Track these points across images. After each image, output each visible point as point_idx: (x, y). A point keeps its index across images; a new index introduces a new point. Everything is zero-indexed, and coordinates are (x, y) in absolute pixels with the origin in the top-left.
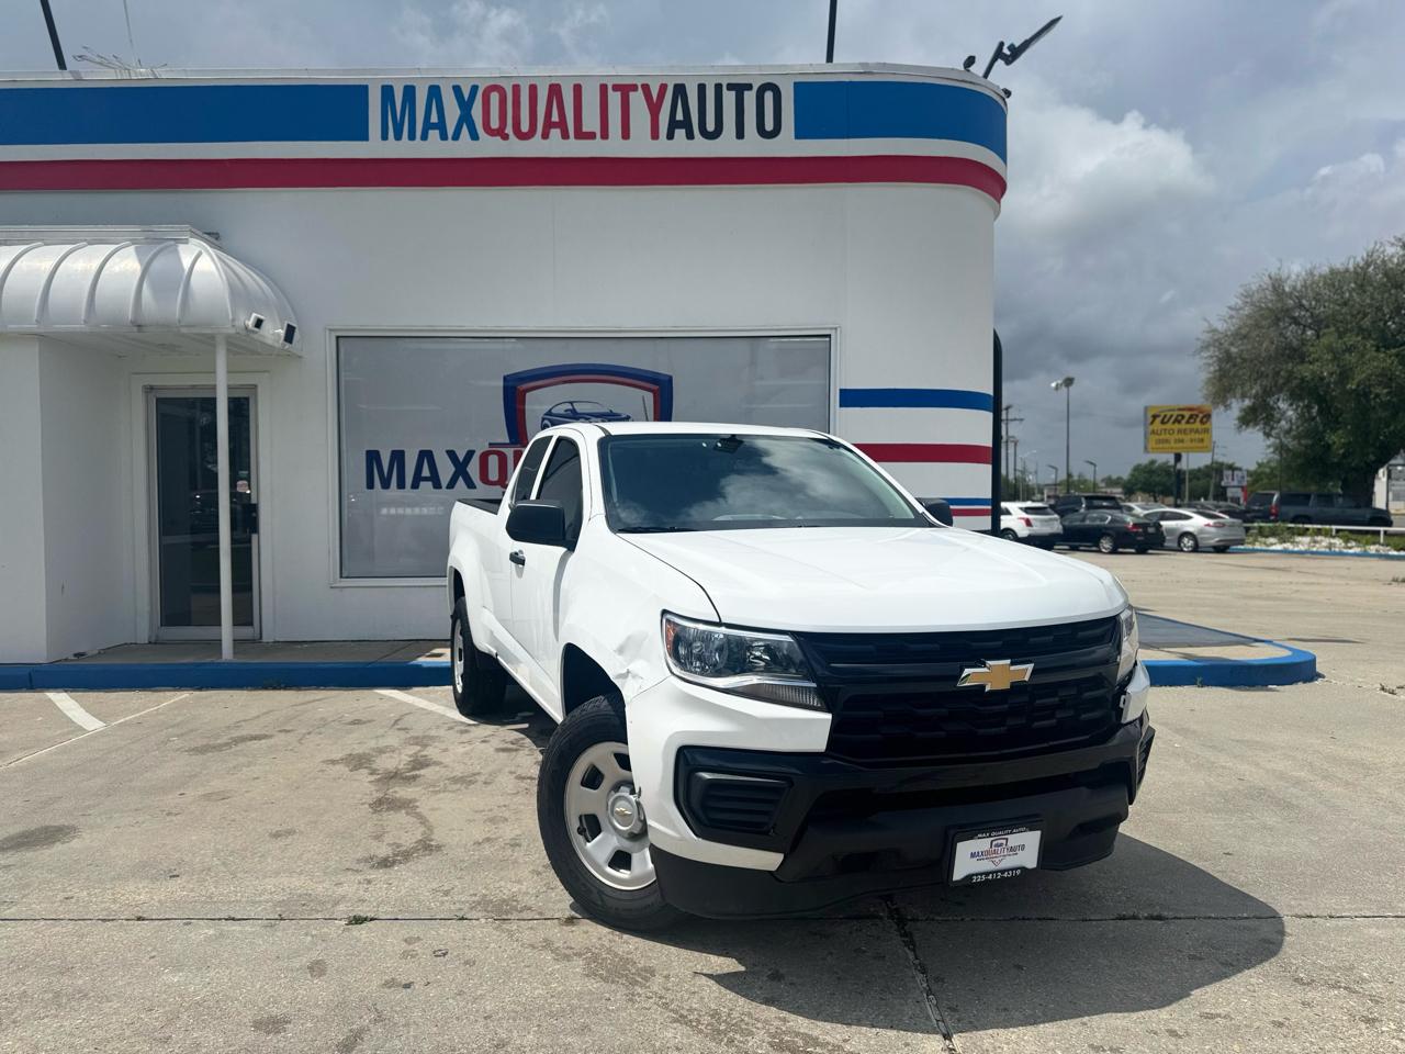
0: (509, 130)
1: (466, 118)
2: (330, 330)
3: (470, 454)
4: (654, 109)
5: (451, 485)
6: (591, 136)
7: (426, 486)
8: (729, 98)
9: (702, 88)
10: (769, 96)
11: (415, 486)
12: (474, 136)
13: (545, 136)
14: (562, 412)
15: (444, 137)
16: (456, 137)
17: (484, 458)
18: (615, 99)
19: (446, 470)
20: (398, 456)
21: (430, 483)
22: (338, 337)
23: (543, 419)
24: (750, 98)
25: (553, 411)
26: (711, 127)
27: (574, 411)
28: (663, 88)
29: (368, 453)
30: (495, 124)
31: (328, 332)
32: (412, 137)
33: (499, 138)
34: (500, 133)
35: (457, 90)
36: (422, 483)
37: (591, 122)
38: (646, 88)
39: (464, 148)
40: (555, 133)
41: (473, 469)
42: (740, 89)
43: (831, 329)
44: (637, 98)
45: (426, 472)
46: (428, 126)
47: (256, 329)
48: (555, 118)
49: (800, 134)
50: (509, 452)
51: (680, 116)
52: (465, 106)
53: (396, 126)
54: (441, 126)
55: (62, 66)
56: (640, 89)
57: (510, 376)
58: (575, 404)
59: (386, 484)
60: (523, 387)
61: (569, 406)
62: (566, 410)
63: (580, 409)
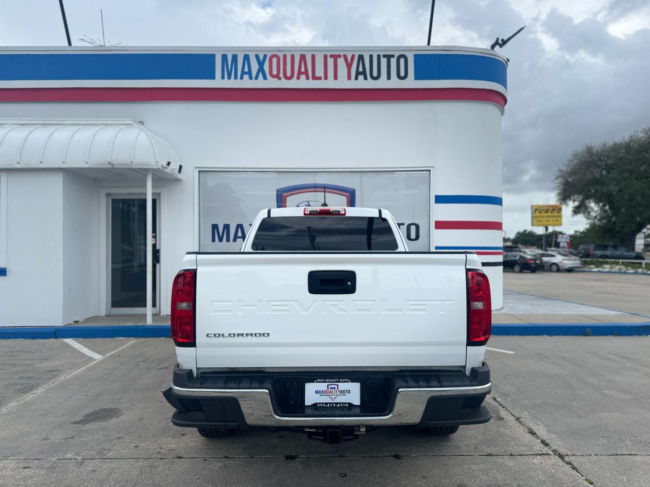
0: (281, 75)
1: (261, 70)
2: (196, 168)
4: (349, 66)
6: (320, 78)
7: (239, 240)
8: (384, 61)
9: (371, 56)
10: (402, 61)
11: (235, 240)
12: (265, 78)
13: (298, 78)
14: (304, 206)
15: (251, 78)
16: (256, 78)
18: (331, 61)
20: (227, 227)
21: (241, 239)
22: (199, 171)
24: (393, 61)
25: (299, 205)
26: (375, 74)
27: (309, 205)
28: (353, 56)
29: (213, 225)
30: (275, 72)
31: (195, 169)
32: (236, 78)
33: (276, 79)
34: (277, 77)
35: (257, 57)
36: (237, 239)
37: (320, 72)
38: (345, 57)
39: (260, 83)
40: (303, 77)
42: (389, 57)
43: (431, 167)
44: (341, 61)
45: (240, 234)
46: (243, 73)
48: (303, 70)
49: (417, 77)
51: (361, 69)
52: (261, 64)
53: (228, 73)
54: (249, 73)
55: (70, 43)
56: (342, 57)
57: (279, 189)
58: (310, 203)
59: (221, 240)
60: (285, 194)
61: (307, 203)
62: (306, 205)
63: (312, 204)
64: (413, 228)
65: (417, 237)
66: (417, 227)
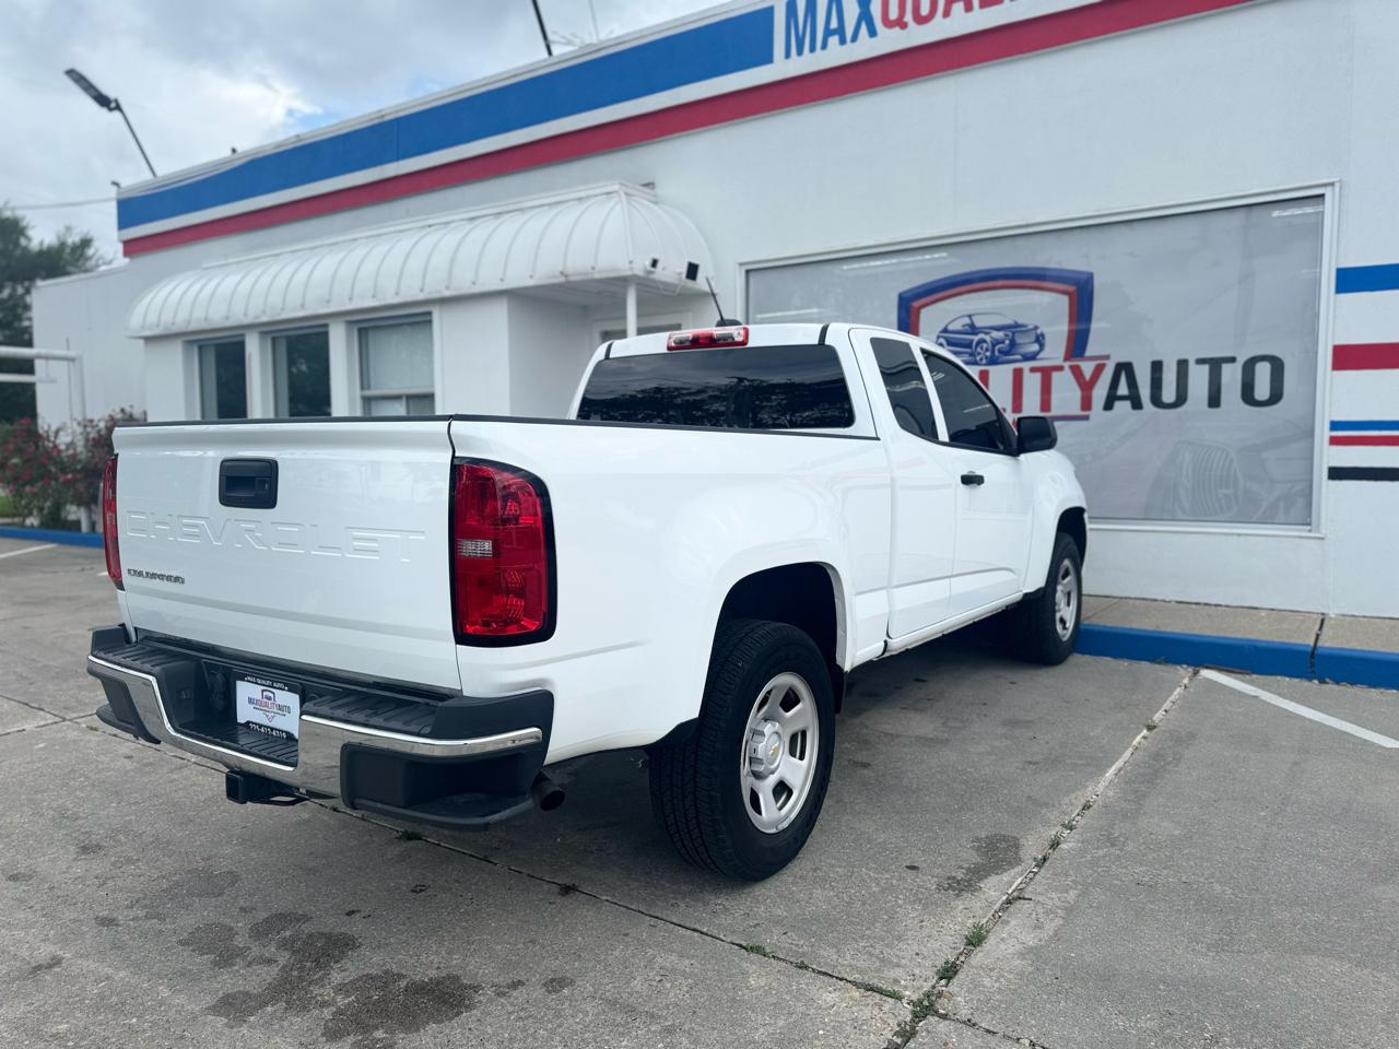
0: (908, 18)
1: (864, 15)
2: (740, 264)
6: (997, 2)
12: (873, 33)
13: (947, 13)
14: (959, 328)
15: (843, 41)
16: (855, 38)
22: (748, 272)
23: (938, 337)
25: (950, 328)
27: (972, 326)
30: (894, 14)
31: (738, 266)
33: (897, 29)
34: (900, 23)
39: (865, 48)
40: (958, 7)
43: (1325, 185)
46: (828, 33)
47: (653, 269)
53: (797, 44)
54: (840, 30)
55: (550, 53)
57: (906, 292)
58: (974, 318)
60: (916, 304)
61: (967, 321)
62: (964, 326)
63: (979, 322)
64: (1263, 372)
65: (1276, 396)
66: (1277, 365)
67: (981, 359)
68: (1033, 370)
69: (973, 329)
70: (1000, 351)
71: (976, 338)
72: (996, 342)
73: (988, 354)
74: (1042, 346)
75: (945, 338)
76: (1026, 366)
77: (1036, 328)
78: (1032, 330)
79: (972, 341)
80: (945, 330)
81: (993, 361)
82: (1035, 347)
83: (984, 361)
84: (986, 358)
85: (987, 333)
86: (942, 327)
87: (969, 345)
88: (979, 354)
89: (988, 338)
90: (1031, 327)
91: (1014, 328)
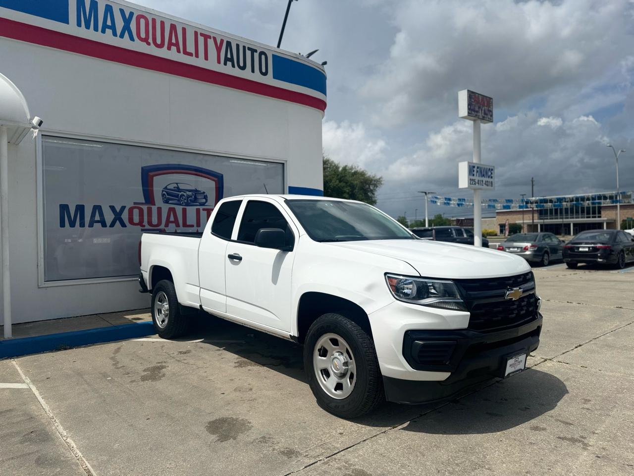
0: (150, 40)
1: (127, 28)
3: (123, 208)
4: (219, 50)
5: (112, 225)
6: (190, 54)
7: (98, 226)
8: (248, 53)
9: (238, 46)
10: (263, 57)
11: (91, 225)
12: (132, 39)
13: (169, 48)
14: (173, 188)
15: (115, 34)
16: (122, 36)
17: (131, 211)
18: (201, 40)
19: (109, 217)
20: (80, 209)
21: (100, 224)
22: (42, 135)
23: (163, 191)
24: (256, 55)
25: (168, 187)
26: (242, 64)
27: (178, 188)
28: (222, 41)
29: (61, 206)
30: (143, 35)
32: (96, 29)
33: (144, 43)
34: (146, 40)
35: (122, 11)
36: (95, 224)
37: (191, 48)
38: (215, 39)
39: (125, 43)
40: (174, 48)
41: (125, 216)
42: (252, 51)
43: (285, 161)
44: (211, 42)
45: (97, 218)
46: (105, 26)
48: (174, 41)
49: (276, 76)
50: (145, 208)
51: (229, 56)
52: (127, 21)
54: (113, 27)
56: (212, 38)
57: (144, 167)
58: (178, 185)
59: (72, 224)
61: (176, 185)
62: (174, 187)
63: (181, 187)
67: (183, 203)
68: (204, 210)
69: (178, 189)
70: (190, 200)
71: (180, 194)
72: (188, 197)
73: (186, 201)
74: (207, 200)
75: (165, 191)
76: (201, 208)
77: (204, 193)
78: (202, 193)
79: (179, 194)
80: (166, 188)
81: (188, 204)
82: (204, 201)
83: (184, 204)
84: (185, 202)
85: (184, 192)
86: (164, 186)
87: (177, 196)
88: (182, 201)
89: (185, 194)
90: (202, 192)
91: (196, 192)
